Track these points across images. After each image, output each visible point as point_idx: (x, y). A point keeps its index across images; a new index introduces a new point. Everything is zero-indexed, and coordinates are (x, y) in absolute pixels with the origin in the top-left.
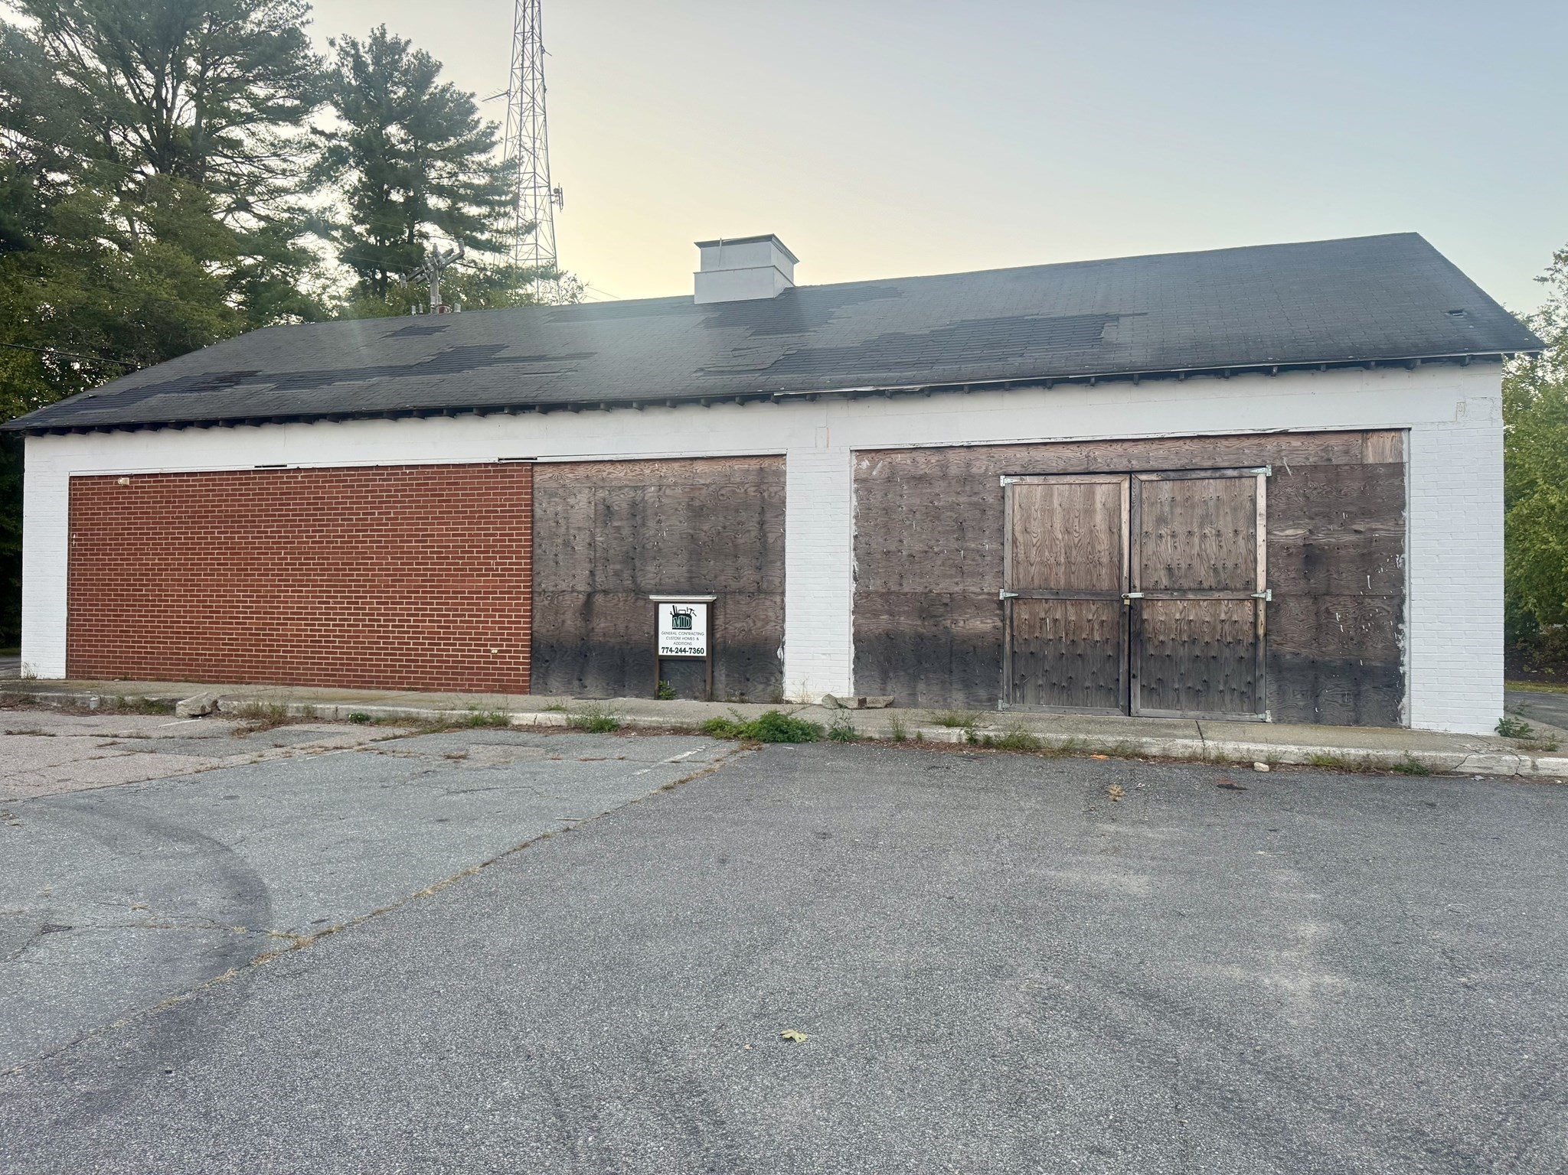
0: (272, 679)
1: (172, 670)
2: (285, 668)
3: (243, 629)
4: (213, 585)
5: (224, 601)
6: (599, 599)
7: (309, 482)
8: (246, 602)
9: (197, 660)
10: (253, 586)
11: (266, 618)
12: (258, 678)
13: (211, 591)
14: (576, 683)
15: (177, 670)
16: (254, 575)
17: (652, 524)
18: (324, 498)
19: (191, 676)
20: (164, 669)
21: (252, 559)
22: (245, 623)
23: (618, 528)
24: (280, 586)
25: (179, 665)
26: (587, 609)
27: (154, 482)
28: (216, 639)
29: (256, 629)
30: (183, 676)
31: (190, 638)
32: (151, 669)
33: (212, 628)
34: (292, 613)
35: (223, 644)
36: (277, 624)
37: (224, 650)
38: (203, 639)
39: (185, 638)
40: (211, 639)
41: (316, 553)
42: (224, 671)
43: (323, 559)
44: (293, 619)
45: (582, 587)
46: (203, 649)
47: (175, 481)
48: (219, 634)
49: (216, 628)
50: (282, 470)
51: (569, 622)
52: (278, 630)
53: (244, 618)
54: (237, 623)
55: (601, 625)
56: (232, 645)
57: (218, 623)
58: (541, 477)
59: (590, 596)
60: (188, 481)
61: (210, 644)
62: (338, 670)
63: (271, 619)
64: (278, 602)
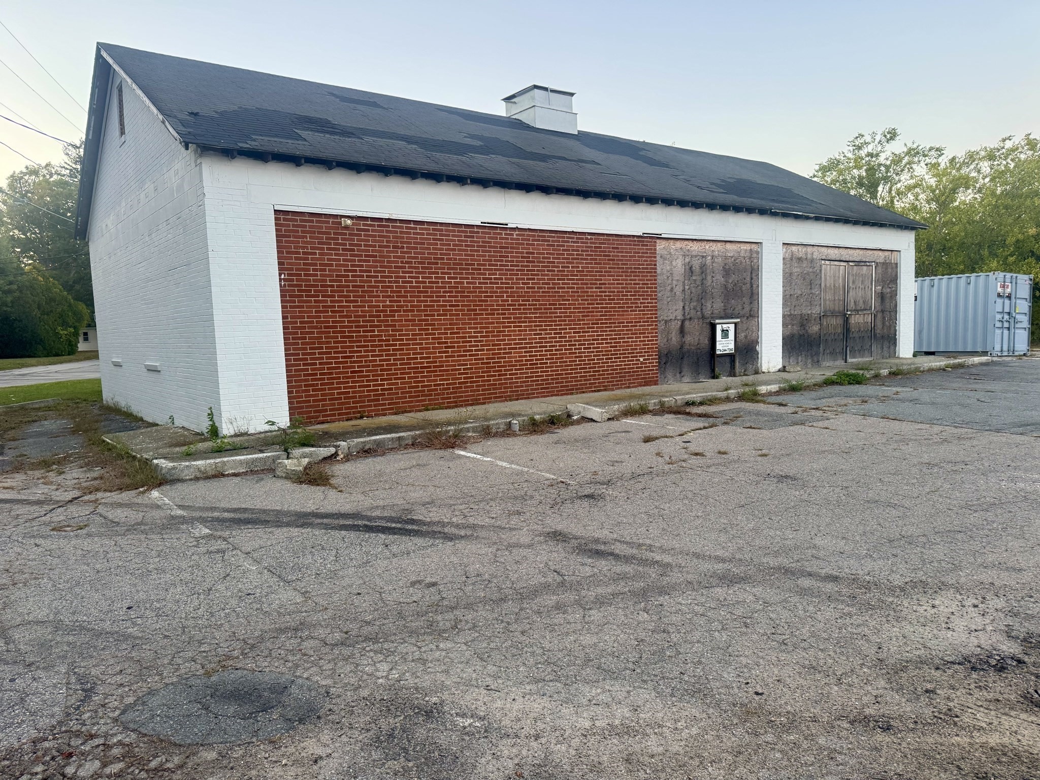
0: (502, 397)
1: (412, 402)
2: (511, 387)
3: (475, 360)
4: (446, 324)
5: (457, 338)
6: (687, 323)
7: (522, 240)
8: (477, 337)
9: (436, 390)
10: (482, 323)
11: (494, 350)
12: (491, 398)
13: (445, 329)
14: (678, 375)
15: (418, 401)
16: (482, 314)
17: (709, 278)
18: (533, 253)
19: (431, 405)
20: (403, 403)
21: (480, 301)
22: (478, 355)
23: (695, 280)
24: (504, 323)
25: (419, 396)
26: (682, 331)
27: (378, 226)
28: (452, 370)
29: (487, 359)
30: (423, 405)
31: (428, 372)
32: (389, 404)
33: (448, 361)
34: (515, 344)
35: (459, 374)
36: (504, 353)
37: (460, 378)
38: (440, 371)
39: (423, 372)
40: (448, 370)
41: (530, 296)
42: (462, 397)
43: (536, 300)
44: (516, 348)
45: (680, 317)
46: (440, 380)
47: (402, 227)
48: (455, 366)
49: (452, 361)
50: (503, 227)
51: (674, 339)
52: (505, 358)
53: (476, 350)
54: (470, 355)
55: (688, 339)
56: (467, 373)
57: (454, 356)
58: (660, 246)
59: (683, 322)
60: (416, 229)
61: (447, 375)
62: (549, 384)
63: (499, 349)
64: (503, 336)
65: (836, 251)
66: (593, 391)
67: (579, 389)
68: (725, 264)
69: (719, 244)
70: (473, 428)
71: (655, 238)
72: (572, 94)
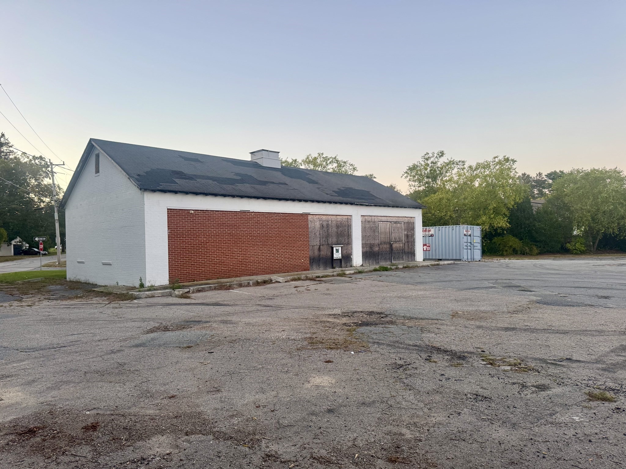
0: (246, 274)
1: (212, 276)
2: (250, 271)
3: (237, 260)
4: (226, 247)
5: (230, 252)
6: (321, 247)
7: (255, 216)
8: (238, 252)
9: (222, 271)
10: (239, 247)
11: (244, 256)
12: (242, 275)
13: (226, 249)
14: (318, 267)
15: (215, 276)
16: (240, 243)
17: (330, 229)
18: (260, 221)
19: (219, 277)
20: (209, 276)
21: (239, 238)
22: (238, 258)
23: (324, 230)
24: (248, 246)
25: (215, 274)
26: (319, 249)
27: (203, 213)
28: (228, 264)
29: (241, 260)
30: (217, 277)
31: (219, 265)
32: (204, 276)
33: (226, 261)
34: (252, 254)
35: (230, 266)
36: (248, 258)
37: (231, 267)
38: (223, 264)
39: (217, 265)
40: (226, 264)
41: (258, 237)
42: (231, 274)
43: (261, 238)
44: (252, 256)
45: (318, 244)
46: (223, 268)
47: (211, 213)
48: (229, 262)
49: (228, 261)
50: (249, 212)
51: (316, 253)
52: (248, 260)
53: (237, 257)
54: (235, 259)
55: (322, 253)
56: (233, 265)
57: (229, 259)
58: (310, 217)
59: (320, 246)
60: (216, 213)
61: (226, 266)
62: (266, 270)
63: (246, 256)
64: (248, 251)
65: (385, 218)
66: (283, 273)
67: (277, 272)
68: (337, 224)
69: (334, 216)
70: (236, 284)
71: (307, 214)
72: (279, 152)
